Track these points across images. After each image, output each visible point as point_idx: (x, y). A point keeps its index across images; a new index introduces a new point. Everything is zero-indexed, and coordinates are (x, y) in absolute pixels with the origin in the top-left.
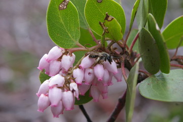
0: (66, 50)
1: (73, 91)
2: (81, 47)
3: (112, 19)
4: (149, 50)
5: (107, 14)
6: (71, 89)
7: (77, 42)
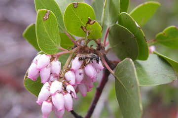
0: (52, 56)
1: (71, 93)
2: (64, 51)
3: (94, 22)
4: (123, 43)
5: (89, 19)
6: (69, 92)
7: (59, 47)
